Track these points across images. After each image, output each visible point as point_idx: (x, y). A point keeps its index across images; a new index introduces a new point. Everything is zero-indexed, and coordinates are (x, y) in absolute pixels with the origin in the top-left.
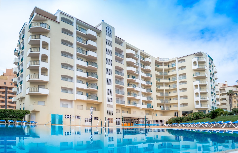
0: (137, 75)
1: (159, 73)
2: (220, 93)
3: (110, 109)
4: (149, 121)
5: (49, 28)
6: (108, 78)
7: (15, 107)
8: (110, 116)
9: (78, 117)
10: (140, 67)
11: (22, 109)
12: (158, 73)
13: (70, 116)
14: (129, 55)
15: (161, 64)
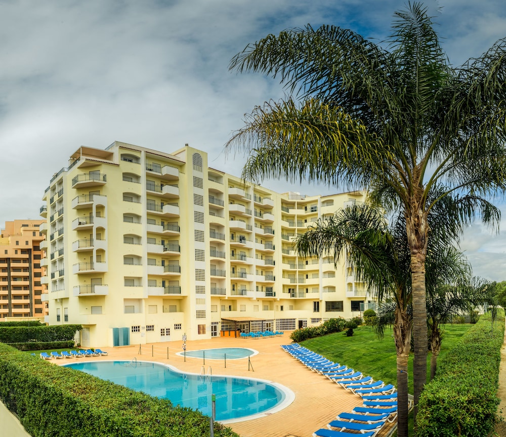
0: (249, 234)
1: (288, 223)
3: (200, 308)
4: (268, 322)
5: (105, 179)
8: (201, 322)
9: (150, 328)
10: (253, 216)
12: (286, 225)
13: (139, 327)
14: (233, 199)
15: (292, 205)
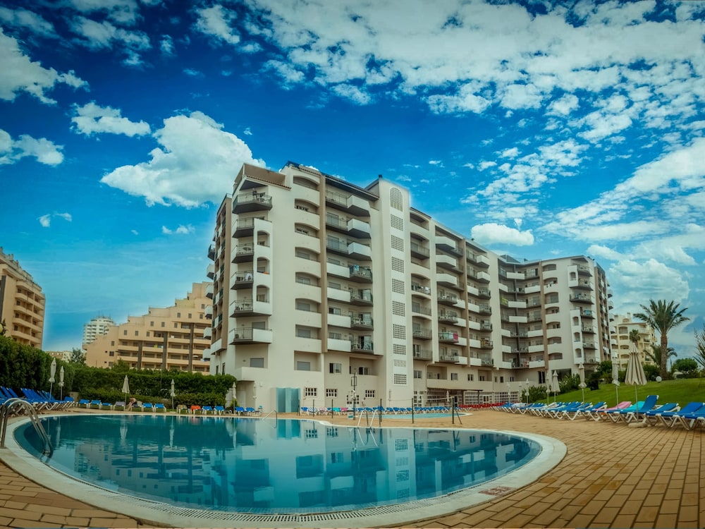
0: (460, 292)
2: (619, 335)
3: (400, 370)
4: (486, 396)
6: (396, 301)
7: (206, 369)
9: (331, 393)
11: (220, 372)
12: (505, 288)
13: (315, 390)
14: (442, 249)
15: (510, 267)
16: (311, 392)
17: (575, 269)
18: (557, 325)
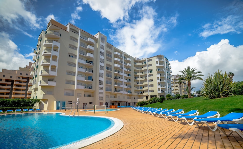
0: (122, 70)
1: (136, 68)
2: (174, 82)
3: (101, 95)
5: (60, 36)
6: (101, 72)
8: (101, 101)
10: (123, 64)
11: (35, 98)
13: (72, 102)
14: (116, 57)
15: (137, 62)
16: (70, 103)
17: (158, 60)
18: (152, 80)
